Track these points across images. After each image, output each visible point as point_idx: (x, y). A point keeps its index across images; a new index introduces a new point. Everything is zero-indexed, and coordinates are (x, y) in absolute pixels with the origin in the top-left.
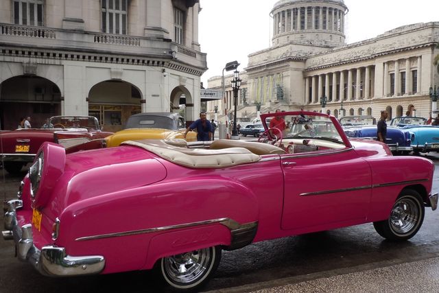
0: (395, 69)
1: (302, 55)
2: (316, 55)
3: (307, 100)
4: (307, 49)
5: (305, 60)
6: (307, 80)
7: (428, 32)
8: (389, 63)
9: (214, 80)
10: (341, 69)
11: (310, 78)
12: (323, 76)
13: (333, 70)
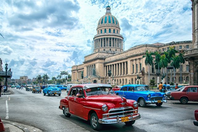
0: (134, 63)
1: (103, 57)
2: (108, 57)
3: (106, 76)
4: (105, 55)
5: (105, 59)
6: (105, 67)
7: (145, 48)
8: (132, 60)
9: (74, 67)
10: (116, 63)
11: (107, 66)
12: (111, 65)
13: (114, 63)
